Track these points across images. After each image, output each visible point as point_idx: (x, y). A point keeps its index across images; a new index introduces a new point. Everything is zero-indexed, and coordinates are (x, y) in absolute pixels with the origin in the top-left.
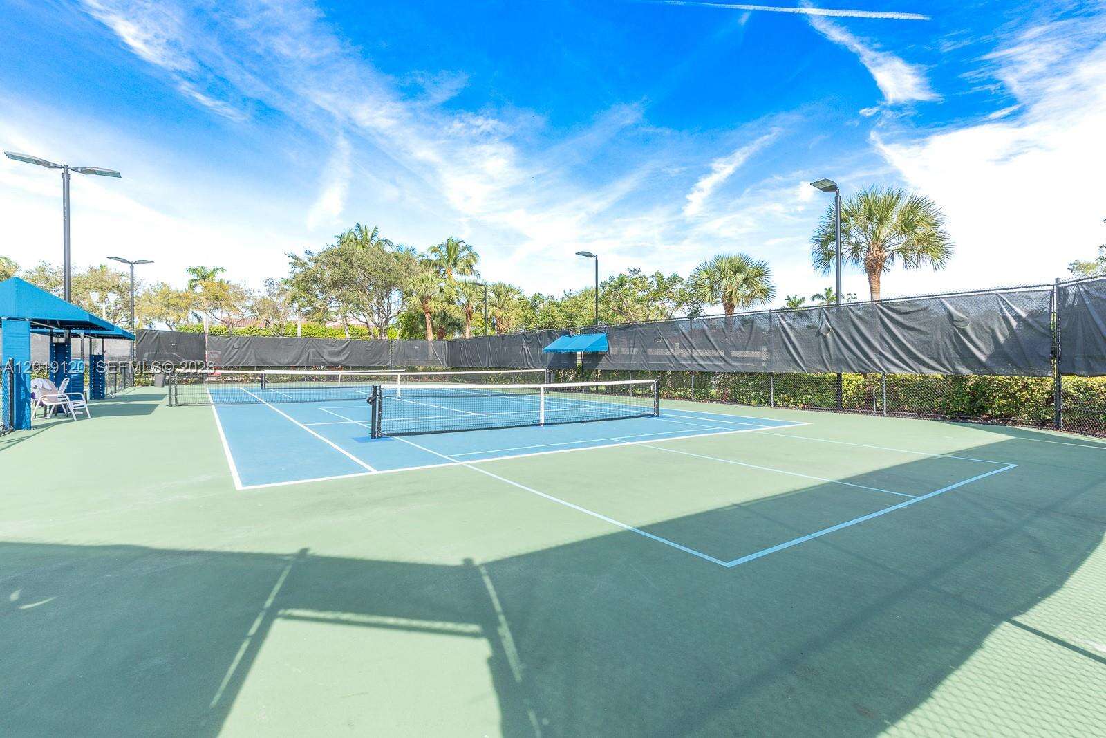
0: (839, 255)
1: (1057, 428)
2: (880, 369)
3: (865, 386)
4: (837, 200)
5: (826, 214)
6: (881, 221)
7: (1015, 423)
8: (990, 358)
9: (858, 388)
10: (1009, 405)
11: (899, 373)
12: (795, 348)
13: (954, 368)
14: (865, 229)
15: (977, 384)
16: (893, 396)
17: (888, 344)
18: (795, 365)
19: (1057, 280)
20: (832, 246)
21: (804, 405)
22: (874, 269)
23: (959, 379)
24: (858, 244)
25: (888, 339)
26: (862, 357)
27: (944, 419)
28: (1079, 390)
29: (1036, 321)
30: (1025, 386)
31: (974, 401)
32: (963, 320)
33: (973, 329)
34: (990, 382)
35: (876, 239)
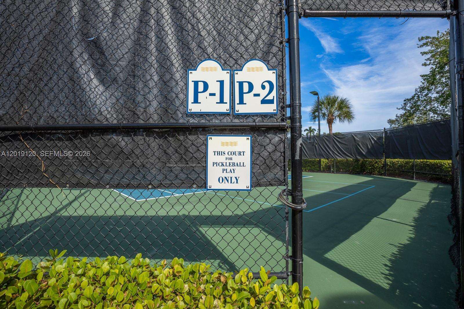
0: (319, 116)
1: (385, 176)
2: (333, 157)
3: (328, 163)
4: (318, 98)
5: (314, 103)
6: (332, 106)
7: (373, 174)
8: (366, 153)
9: (326, 164)
10: (372, 169)
11: (339, 159)
12: (305, 150)
13: (356, 157)
14: (327, 108)
15: (363, 162)
16: (337, 166)
17: (335, 148)
18: (305, 156)
19: (384, 128)
20: (317, 113)
21: (308, 170)
22: (330, 122)
23: (357, 160)
24: (324, 113)
25: (336, 147)
26: (328, 153)
27: (353, 174)
28: (391, 163)
29: (379, 142)
30: (376, 162)
31: (362, 167)
32: (358, 141)
33: (361, 144)
34: (366, 161)
35: (330, 112)
